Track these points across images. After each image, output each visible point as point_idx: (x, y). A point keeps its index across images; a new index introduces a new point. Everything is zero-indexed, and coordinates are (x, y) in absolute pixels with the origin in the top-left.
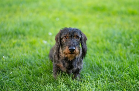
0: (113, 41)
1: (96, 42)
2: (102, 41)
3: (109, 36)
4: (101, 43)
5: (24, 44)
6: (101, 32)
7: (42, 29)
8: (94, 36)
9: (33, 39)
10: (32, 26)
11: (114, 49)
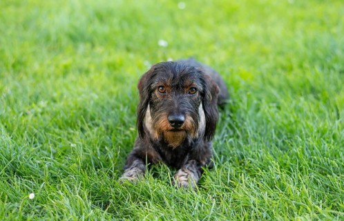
0: (331, 68)
1: (284, 68)
2: (301, 66)
3: (320, 54)
4: (297, 71)
5: (92, 68)
6: (299, 43)
7: (141, 30)
8: (281, 53)
9: (117, 57)
10: (115, 21)
11: (333, 88)
